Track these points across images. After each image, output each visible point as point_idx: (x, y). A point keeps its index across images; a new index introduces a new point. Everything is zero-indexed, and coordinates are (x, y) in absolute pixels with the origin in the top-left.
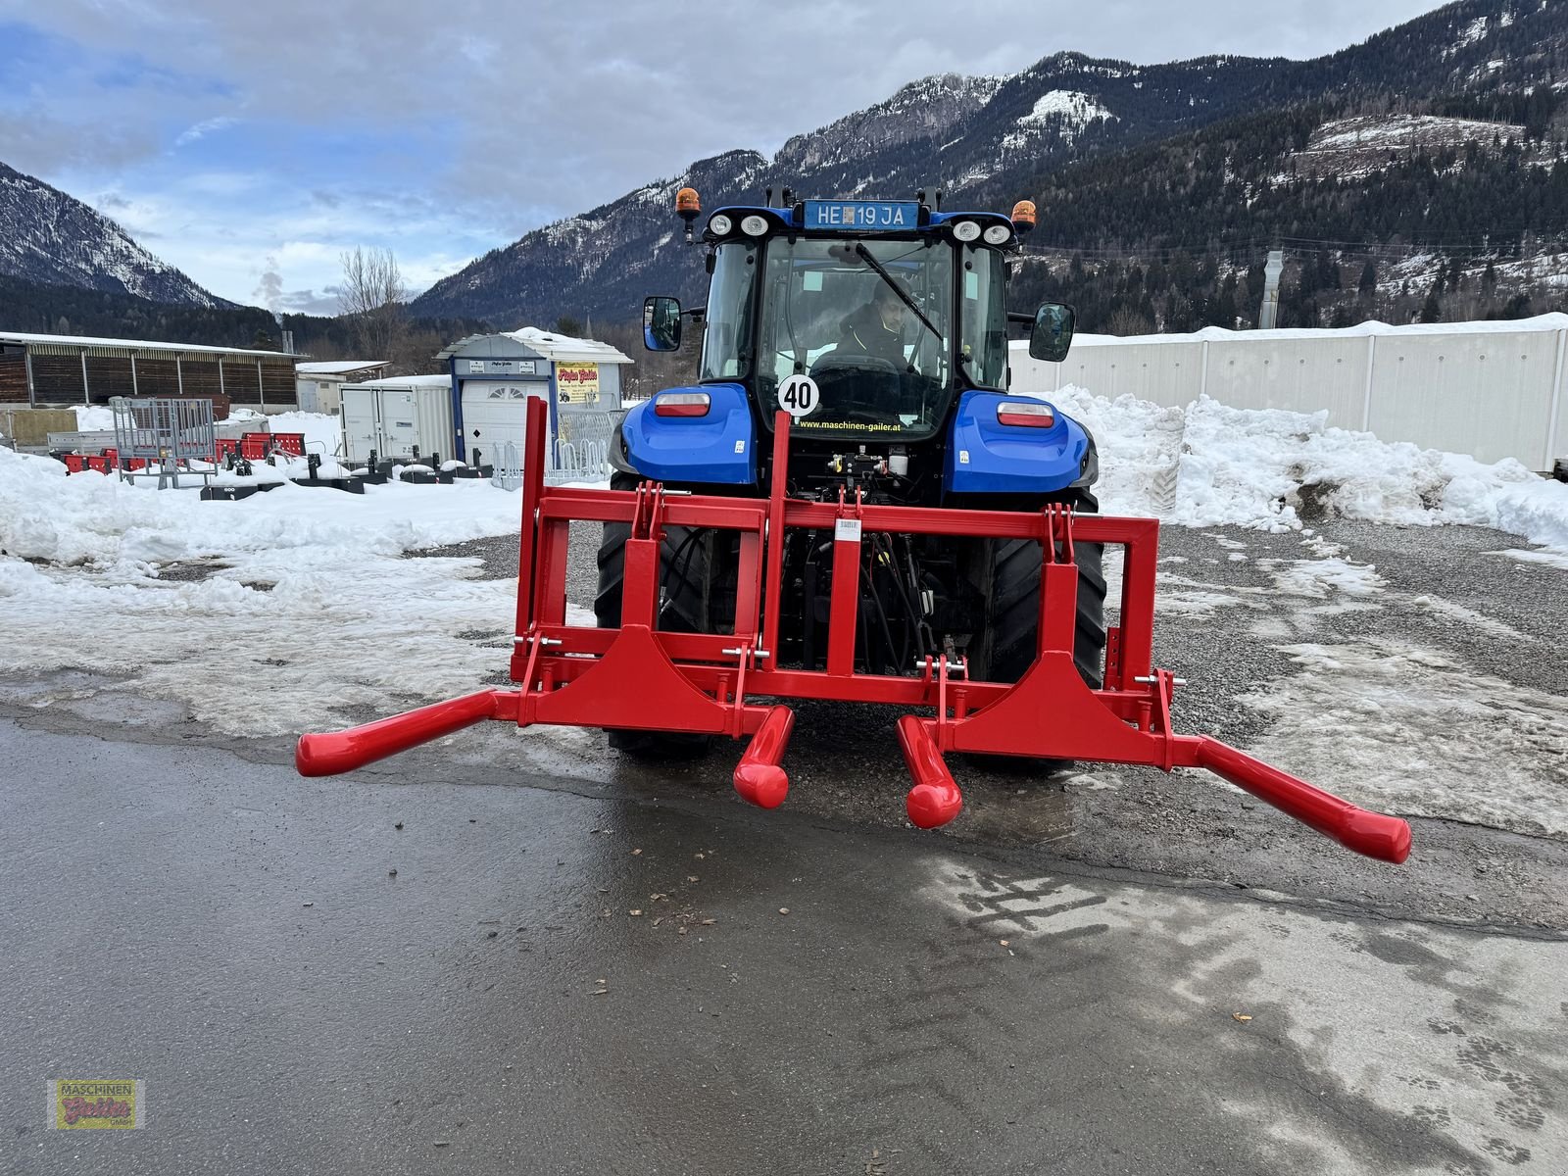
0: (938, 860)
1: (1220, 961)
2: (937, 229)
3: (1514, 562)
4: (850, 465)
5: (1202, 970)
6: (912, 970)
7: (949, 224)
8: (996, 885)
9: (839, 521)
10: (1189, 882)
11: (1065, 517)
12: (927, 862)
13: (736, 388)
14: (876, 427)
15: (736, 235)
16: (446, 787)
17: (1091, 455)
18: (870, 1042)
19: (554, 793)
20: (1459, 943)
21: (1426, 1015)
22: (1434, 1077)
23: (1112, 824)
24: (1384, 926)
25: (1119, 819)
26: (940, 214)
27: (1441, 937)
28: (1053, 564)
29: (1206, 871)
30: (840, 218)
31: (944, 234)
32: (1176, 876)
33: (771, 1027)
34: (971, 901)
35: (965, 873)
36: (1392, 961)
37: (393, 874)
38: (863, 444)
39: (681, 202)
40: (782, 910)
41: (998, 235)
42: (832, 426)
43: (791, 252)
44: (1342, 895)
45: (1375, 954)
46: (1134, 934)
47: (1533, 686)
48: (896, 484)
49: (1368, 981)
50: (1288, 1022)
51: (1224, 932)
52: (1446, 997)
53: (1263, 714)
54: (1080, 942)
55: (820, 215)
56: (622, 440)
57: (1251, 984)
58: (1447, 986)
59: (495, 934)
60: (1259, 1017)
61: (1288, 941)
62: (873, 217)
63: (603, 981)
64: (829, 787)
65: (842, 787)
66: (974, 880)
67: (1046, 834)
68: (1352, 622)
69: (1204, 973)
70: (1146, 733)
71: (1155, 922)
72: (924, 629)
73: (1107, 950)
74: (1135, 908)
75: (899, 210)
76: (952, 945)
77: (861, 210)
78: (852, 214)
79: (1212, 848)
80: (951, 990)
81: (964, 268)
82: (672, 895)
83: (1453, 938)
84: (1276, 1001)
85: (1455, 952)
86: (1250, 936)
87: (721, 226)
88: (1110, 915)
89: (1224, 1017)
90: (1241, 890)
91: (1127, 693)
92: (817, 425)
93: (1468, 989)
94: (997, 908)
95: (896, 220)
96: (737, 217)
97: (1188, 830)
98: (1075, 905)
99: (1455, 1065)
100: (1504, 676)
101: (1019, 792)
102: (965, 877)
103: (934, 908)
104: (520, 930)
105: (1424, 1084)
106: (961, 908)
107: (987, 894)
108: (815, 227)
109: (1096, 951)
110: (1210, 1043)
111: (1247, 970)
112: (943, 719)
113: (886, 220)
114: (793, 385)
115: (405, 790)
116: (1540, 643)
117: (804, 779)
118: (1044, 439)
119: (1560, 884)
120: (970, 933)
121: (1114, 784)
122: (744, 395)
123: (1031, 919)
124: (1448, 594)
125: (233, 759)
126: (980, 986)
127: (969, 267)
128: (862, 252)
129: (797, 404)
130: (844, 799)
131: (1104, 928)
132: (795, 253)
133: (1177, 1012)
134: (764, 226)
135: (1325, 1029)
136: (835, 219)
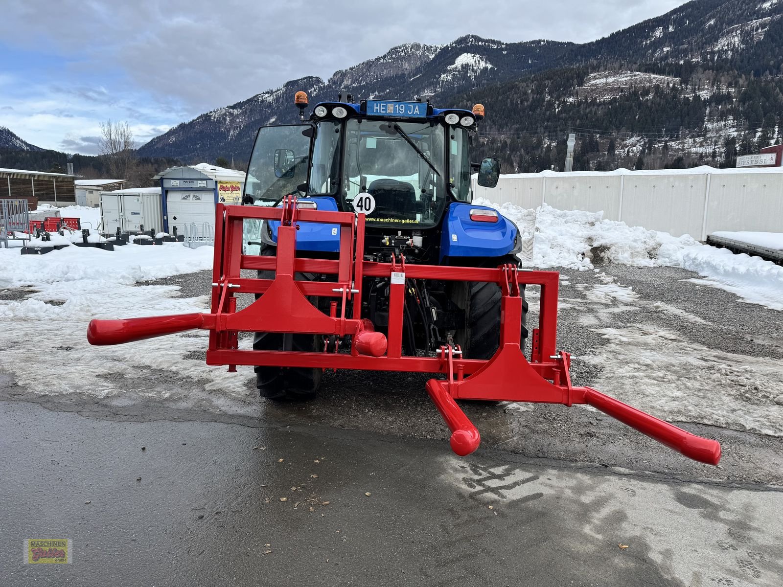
0: (448, 458)
1: (605, 511)
2: (437, 117)
3: (694, 285)
4: (393, 241)
5: (598, 517)
6: (444, 527)
7: (443, 115)
8: (481, 471)
9: (393, 273)
10: (579, 464)
11: (514, 271)
12: (442, 459)
13: (330, 199)
14: (406, 221)
15: (329, 117)
16: (168, 423)
17: (518, 237)
18: (427, 576)
19: (230, 425)
20: (721, 495)
21: (715, 539)
22: (729, 577)
23: (533, 431)
24: (682, 486)
25: (537, 429)
26: (438, 110)
27: (711, 491)
28: (509, 296)
29: (586, 457)
30: (386, 110)
31: (441, 120)
32: (571, 461)
33: (370, 570)
34: (469, 482)
35: (463, 465)
36: (691, 507)
37: (139, 480)
38: (400, 230)
39: (298, 99)
40: (367, 494)
41: (468, 121)
42: (382, 220)
43: (359, 127)
44: (656, 468)
45: (681, 503)
46: (557, 498)
47: (718, 349)
48: (417, 251)
49: (682, 520)
50: (647, 548)
51: (603, 494)
52: (722, 528)
53: (595, 366)
54: (530, 504)
55: (375, 108)
56: (268, 227)
57: (624, 525)
58: (722, 520)
59: (202, 517)
60: (633, 546)
61: (636, 498)
62: (403, 110)
63: (269, 545)
64: (383, 415)
65: (390, 415)
66: (468, 469)
67: (500, 439)
68: (627, 317)
69: (598, 519)
70: (558, 386)
71: (567, 490)
72: (434, 329)
73: (545, 508)
74: (554, 482)
75: (417, 107)
76: (463, 510)
77: (397, 106)
78: (392, 108)
79: (586, 443)
80: (466, 539)
81: (450, 139)
82: (303, 487)
83: (717, 492)
84: (638, 535)
85: (720, 500)
86: (617, 495)
87: (321, 112)
88: (543, 487)
89: (614, 547)
90: (605, 469)
91: (544, 364)
92: (374, 220)
93: (732, 522)
94: (484, 486)
95: (415, 112)
96: (330, 107)
97: (572, 434)
98: (524, 481)
99: (737, 569)
100: (703, 344)
101: (483, 415)
102: (463, 467)
103: (450, 486)
104: (217, 513)
105: (724, 582)
106: (464, 486)
107: (476, 477)
108: (373, 114)
109: (540, 510)
110: (610, 563)
111: (619, 517)
112: (452, 381)
113: (410, 112)
114: (361, 198)
115: (144, 425)
116: (715, 326)
117: (369, 411)
118: (493, 228)
119: (759, 457)
120: (471, 502)
121: (530, 408)
122: (335, 203)
123: (503, 491)
124: (668, 301)
125: (41, 408)
126: (481, 535)
127: (453, 138)
128: (397, 128)
130: (392, 423)
131: (541, 495)
132: (362, 128)
133: (589, 545)
134: (345, 113)
135: (667, 551)
136: (383, 110)
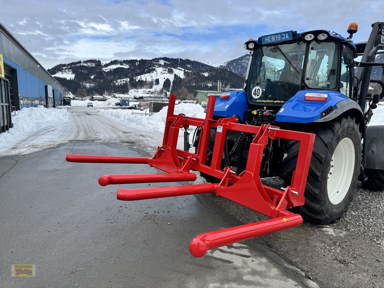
2: (300, 38)
4: (260, 112)
7: (303, 36)
9: (218, 126)
14: (277, 102)
17: (327, 111)
26: (299, 33)
28: (252, 143)
30: (271, 40)
31: (303, 39)
38: (265, 106)
40: (169, 224)
42: (265, 101)
54: (216, 262)
55: (266, 40)
62: (280, 38)
69: (230, 286)
73: (218, 267)
75: (287, 34)
77: (276, 36)
78: (274, 38)
81: (310, 50)
92: (261, 101)
95: (286, 37)
96: (248, 44)
104: (126, 207)
108: (265, 43)
109: (214, 266)
112: (219, 186)
113: (284, 38)
114: (256, 89)
123: (218, 251)
127: (312, 49)
128: (278, 49)
129: (256, 95)
136: (270, 40)
